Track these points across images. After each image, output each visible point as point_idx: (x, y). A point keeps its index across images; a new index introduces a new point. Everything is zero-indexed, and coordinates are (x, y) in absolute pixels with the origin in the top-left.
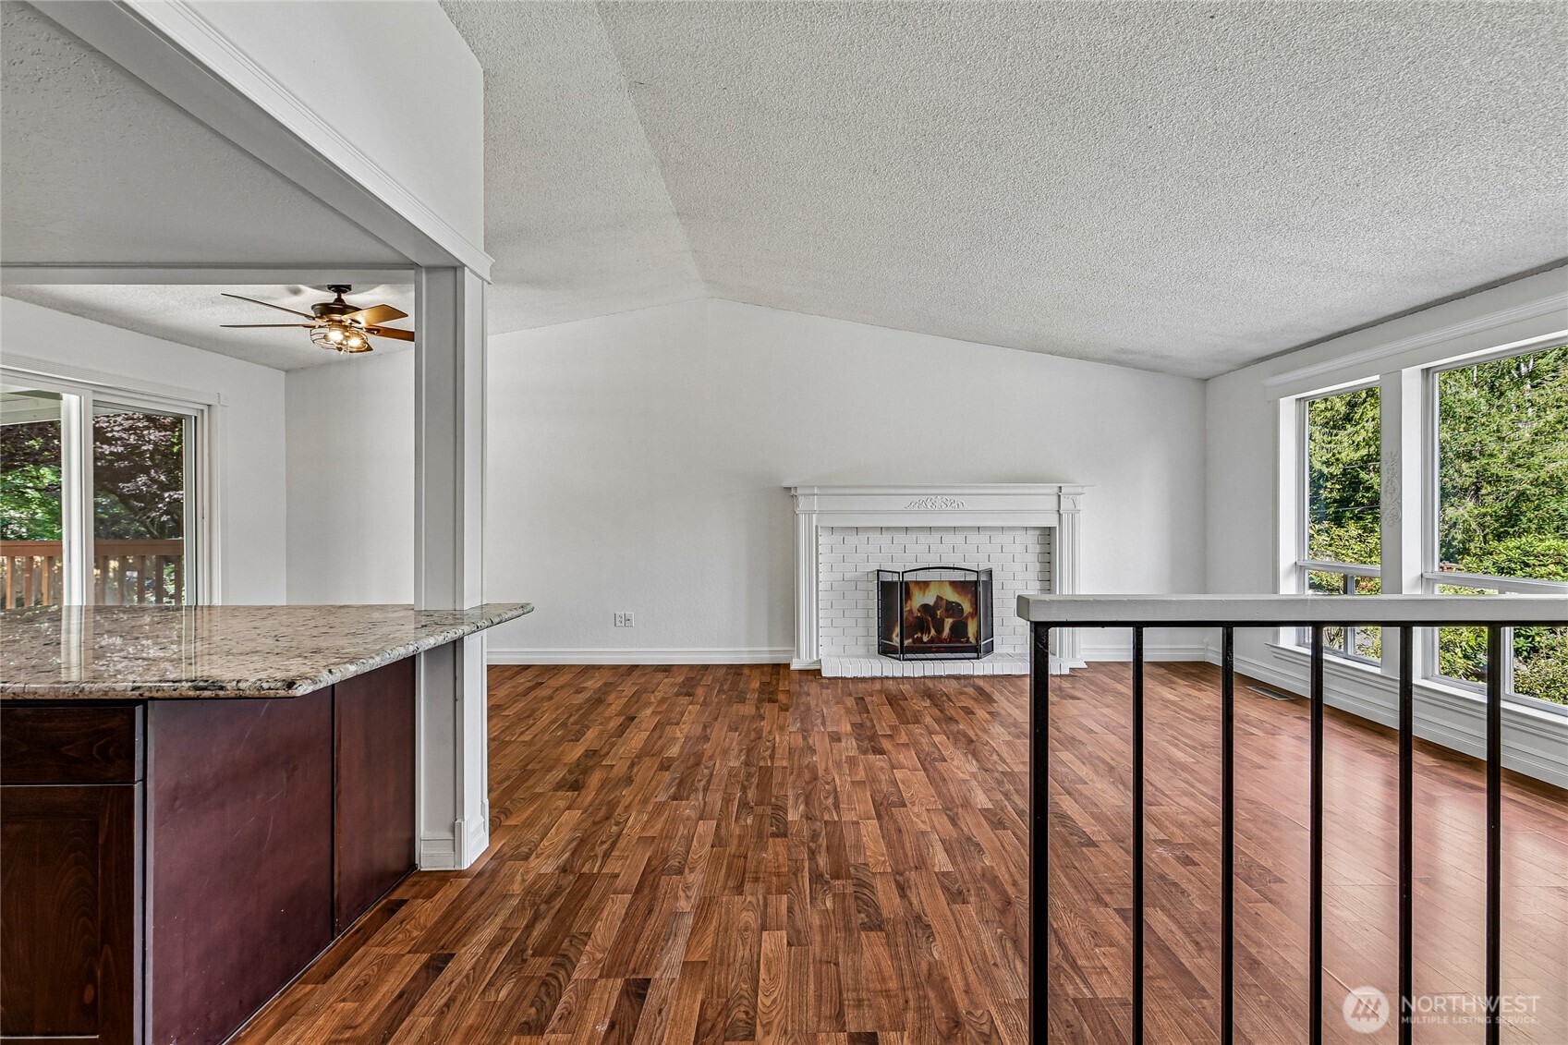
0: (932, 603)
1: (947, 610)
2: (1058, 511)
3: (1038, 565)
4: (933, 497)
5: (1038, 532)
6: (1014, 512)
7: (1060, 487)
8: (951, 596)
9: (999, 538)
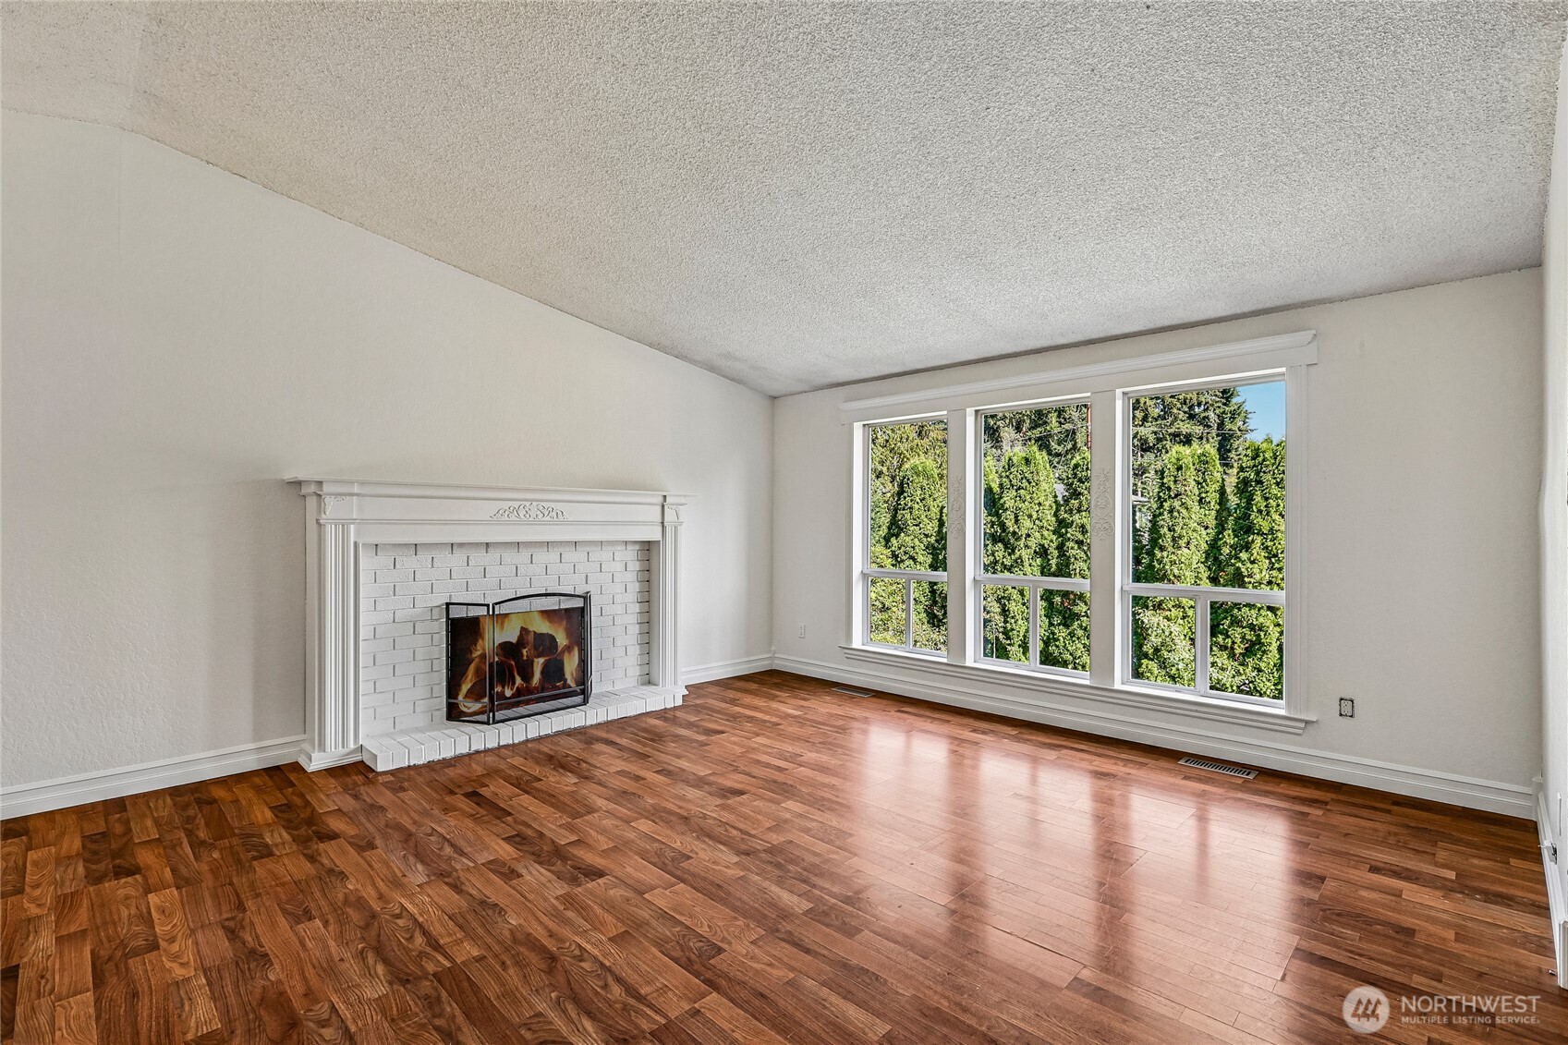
0: (514, 640)
1: (536, 648)
2: (663, 523)
3: (637, 585)
4: (528, 504)
5: (637, 547)
6: (616, 523)
7: (665, 497)
8: (543, 627)
9: (598, 555)
